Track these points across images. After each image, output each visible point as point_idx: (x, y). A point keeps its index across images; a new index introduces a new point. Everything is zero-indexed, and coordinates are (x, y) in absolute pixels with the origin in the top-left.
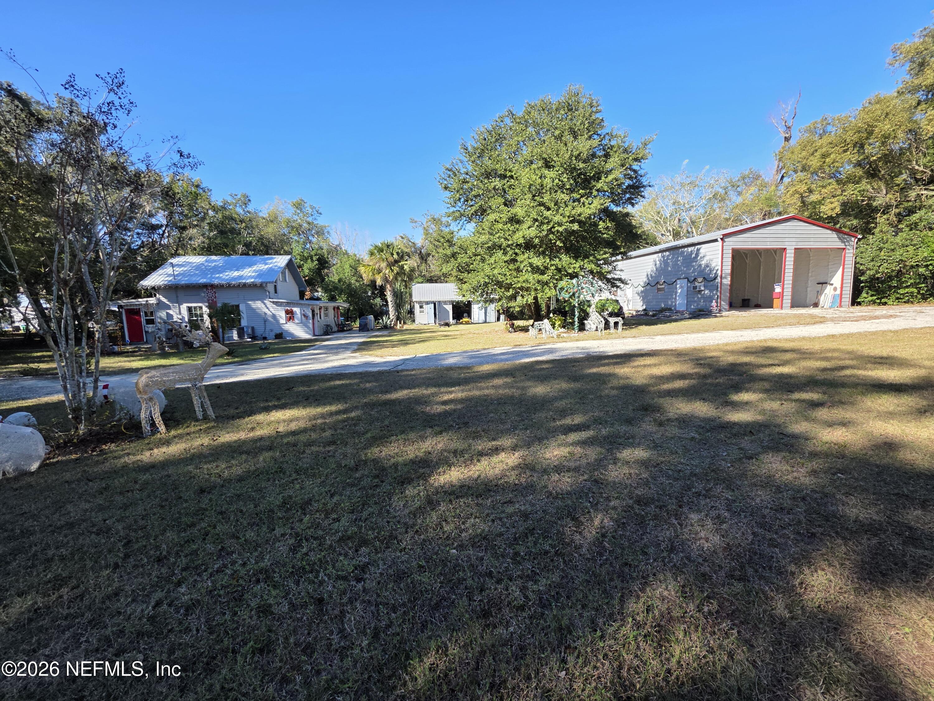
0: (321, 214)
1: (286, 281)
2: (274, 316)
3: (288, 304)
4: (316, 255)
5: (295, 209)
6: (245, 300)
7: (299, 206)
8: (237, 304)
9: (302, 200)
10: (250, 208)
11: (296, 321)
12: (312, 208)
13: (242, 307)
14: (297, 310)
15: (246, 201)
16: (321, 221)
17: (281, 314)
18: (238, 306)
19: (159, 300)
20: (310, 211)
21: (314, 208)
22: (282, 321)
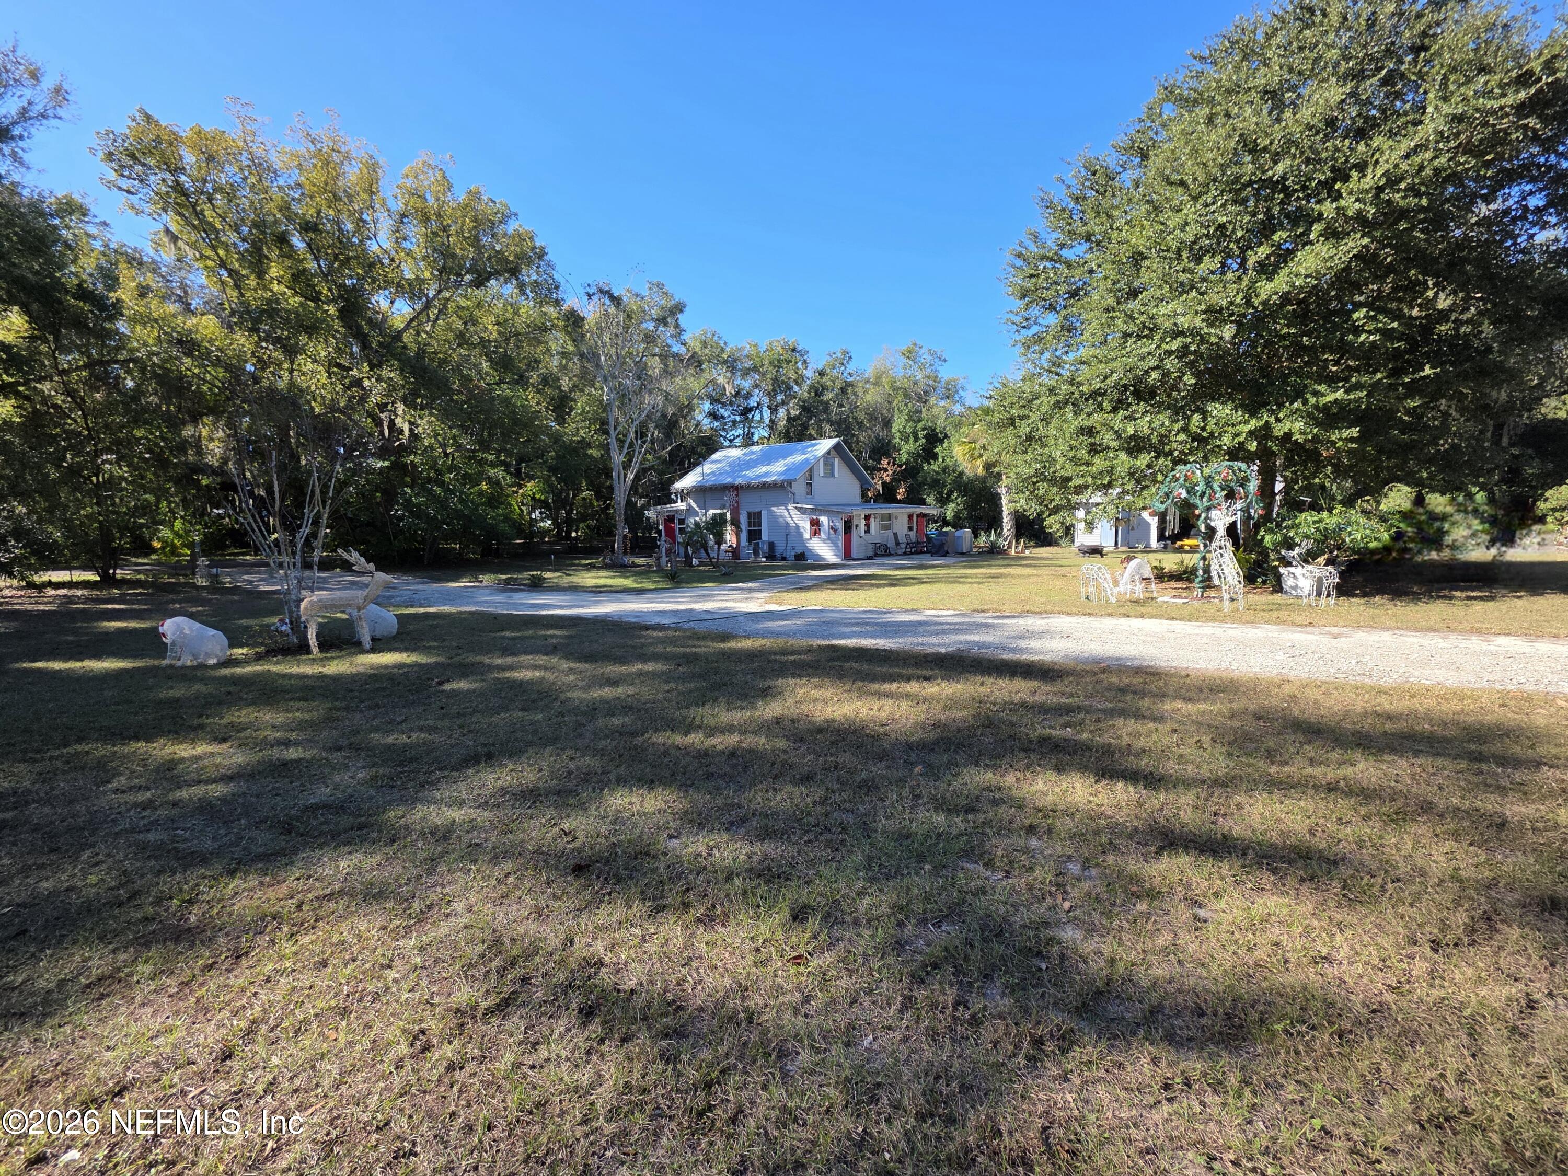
0: (945, 361)
1: (833, 475)
2: (797, 526)
3: (813, 511)
4: (923, 429)
5: (906, 361)
6: (768, 507)
7: (910, 354)
8: (758, 510)
9: (915, 345)
10: (851, 367)
11: (823, 536)
12: (933, 353)
13: (764, 514)
14: (824, 519)
15: (847, 356)
16: (946, 373)
17: (805, 525)
18: (760, 513)
19: (689, 505)
20: (929, 358)
21: (935, 353)
22: (807, 535)
